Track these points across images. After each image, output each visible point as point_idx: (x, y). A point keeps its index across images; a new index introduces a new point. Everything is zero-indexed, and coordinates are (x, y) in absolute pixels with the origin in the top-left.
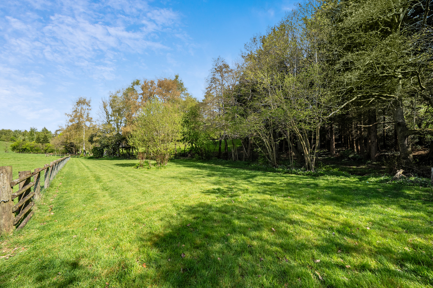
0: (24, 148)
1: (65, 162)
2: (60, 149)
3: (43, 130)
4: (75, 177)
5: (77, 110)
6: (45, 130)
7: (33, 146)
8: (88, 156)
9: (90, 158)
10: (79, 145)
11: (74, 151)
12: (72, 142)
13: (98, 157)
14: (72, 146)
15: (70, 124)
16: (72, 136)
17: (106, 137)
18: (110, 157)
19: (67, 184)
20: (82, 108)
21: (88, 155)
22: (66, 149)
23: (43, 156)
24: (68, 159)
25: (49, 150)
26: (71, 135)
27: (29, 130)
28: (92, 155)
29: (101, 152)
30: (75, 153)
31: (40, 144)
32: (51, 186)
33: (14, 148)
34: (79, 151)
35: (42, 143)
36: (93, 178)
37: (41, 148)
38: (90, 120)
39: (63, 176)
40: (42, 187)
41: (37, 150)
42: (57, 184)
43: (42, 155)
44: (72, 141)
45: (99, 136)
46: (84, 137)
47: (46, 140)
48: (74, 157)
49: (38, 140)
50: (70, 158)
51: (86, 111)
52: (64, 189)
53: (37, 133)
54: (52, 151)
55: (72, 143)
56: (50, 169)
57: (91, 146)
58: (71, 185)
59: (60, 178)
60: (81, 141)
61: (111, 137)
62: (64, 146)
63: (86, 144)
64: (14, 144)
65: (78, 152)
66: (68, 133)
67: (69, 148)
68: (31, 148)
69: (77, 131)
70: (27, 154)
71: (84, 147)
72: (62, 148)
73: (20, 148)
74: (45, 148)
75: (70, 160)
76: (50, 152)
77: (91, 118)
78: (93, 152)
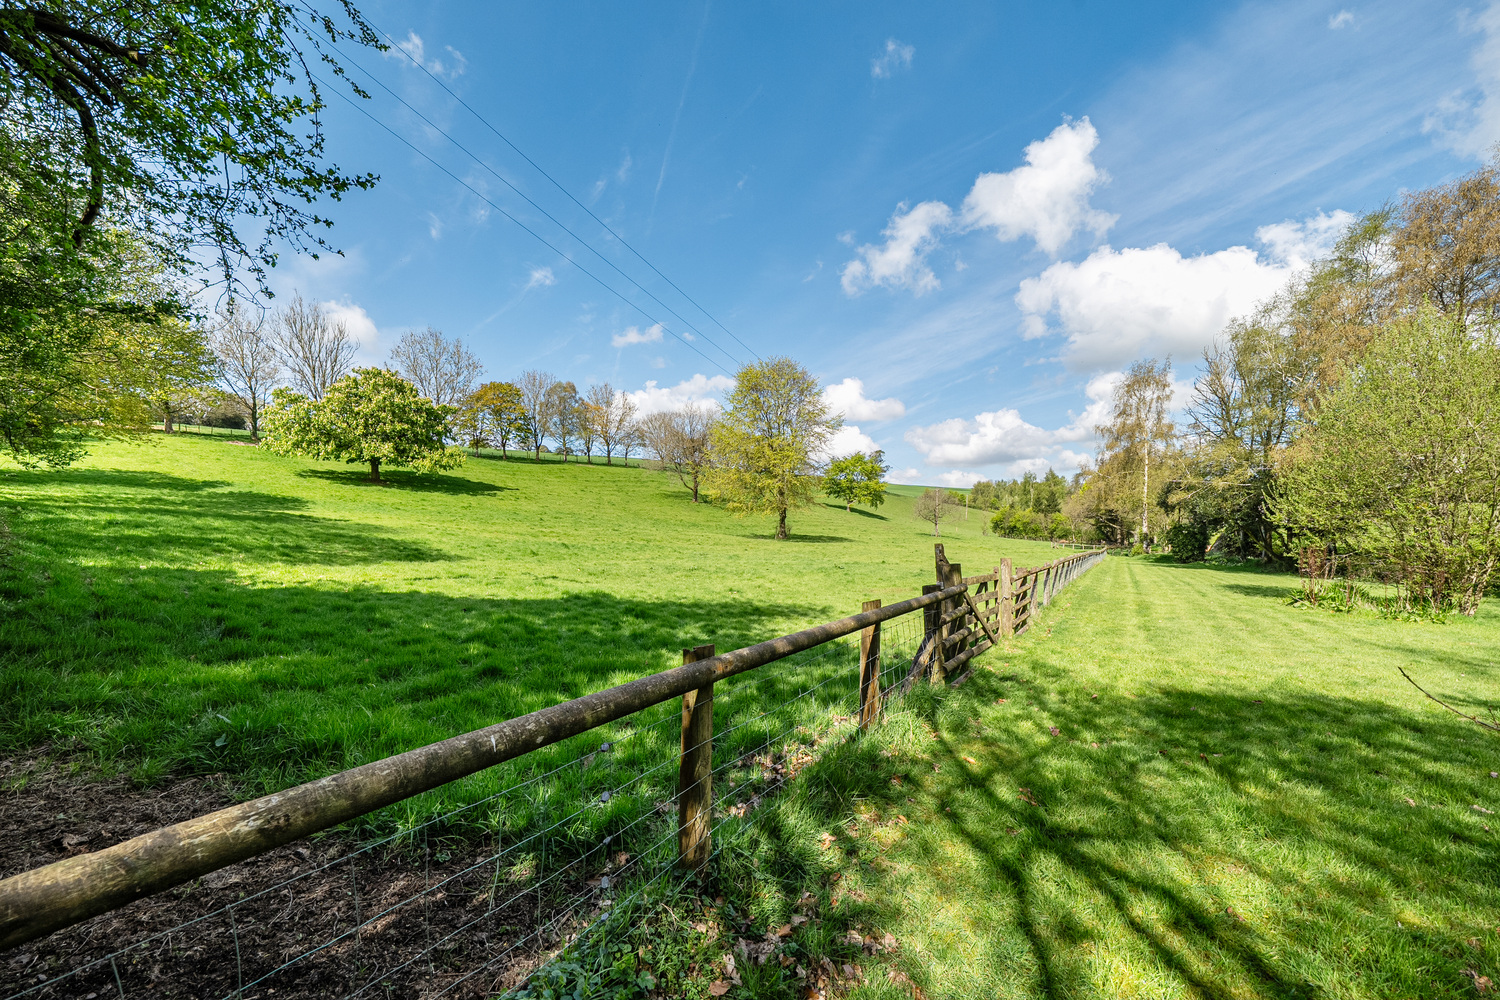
0: (1012, 524)
1: (1087, 565)
2: (1084, 528)
3: (1047, 479)
4: (1098, 599)
5: (1128, 409)
6: (1051, 478)
7: (1027, 520)
8: (1160, 552)
9: (1163, 560)
10: (1131, 516)
11: (1119, 536)
12: (1112, 508)
13: (1187, 558)
14: (1114, 520)
15: (1107, 455)
16: (1112, 490)
17: (1213, 489)
18: (1232, 561)
19: (1078, 607)
20: (1142, 400)
21: (1160, 549)
22: (1099, 528)
23: (1047, 546)
24: (1098, 559)
25: (1058, 533)
26: (1109, 490)
27: (1020, 480)
28: (1168, 550)
29: (1197, 540)
30: (1122, 543)
31: (1041, 515)
32: (1053, 603)
33: (997, 526)
34: (1132, 535)
35: (1045, 512)
36: (1134, 607)
37: (1044, 525)
38: (1165, 434)
39: (1075, 593)
40: (1040, 604)
41: (1035, 531)
42: (1064, 603)
43: (1046, 543)
44: (1112, 506)
45: (1189, 488)
46: (1146, 488)
47: (1052, 506)
48: (1115, 554)
49: (1037, 506)
50: (1106, 557)
51: (1154, 405)
52: (1072, 613)
53: (1037, 487)
54: (1065, 535)
55: (1111, 511)
56: (1053, 572)
57: (1168, 521)
58: (1085, 610)
59: (1069, 595)
60: (1137, 506)
61: (1231, 488)
62: (1092, 521)
63: (1152, 515)
64: (995, 515)
65: (1131, 540)
66: (1102, 484)
67: (1105, 527)
68: (1025, 525)
69: (1125, 476)
70: (1017, 541)
71: (1145, 524)
72: (1088, 527)
73: (1006, 525)
74: (1052, 526)
75: (1106, 560)
76: (1060, 537)
77: (1171, 427)
78: (1171, 541)
